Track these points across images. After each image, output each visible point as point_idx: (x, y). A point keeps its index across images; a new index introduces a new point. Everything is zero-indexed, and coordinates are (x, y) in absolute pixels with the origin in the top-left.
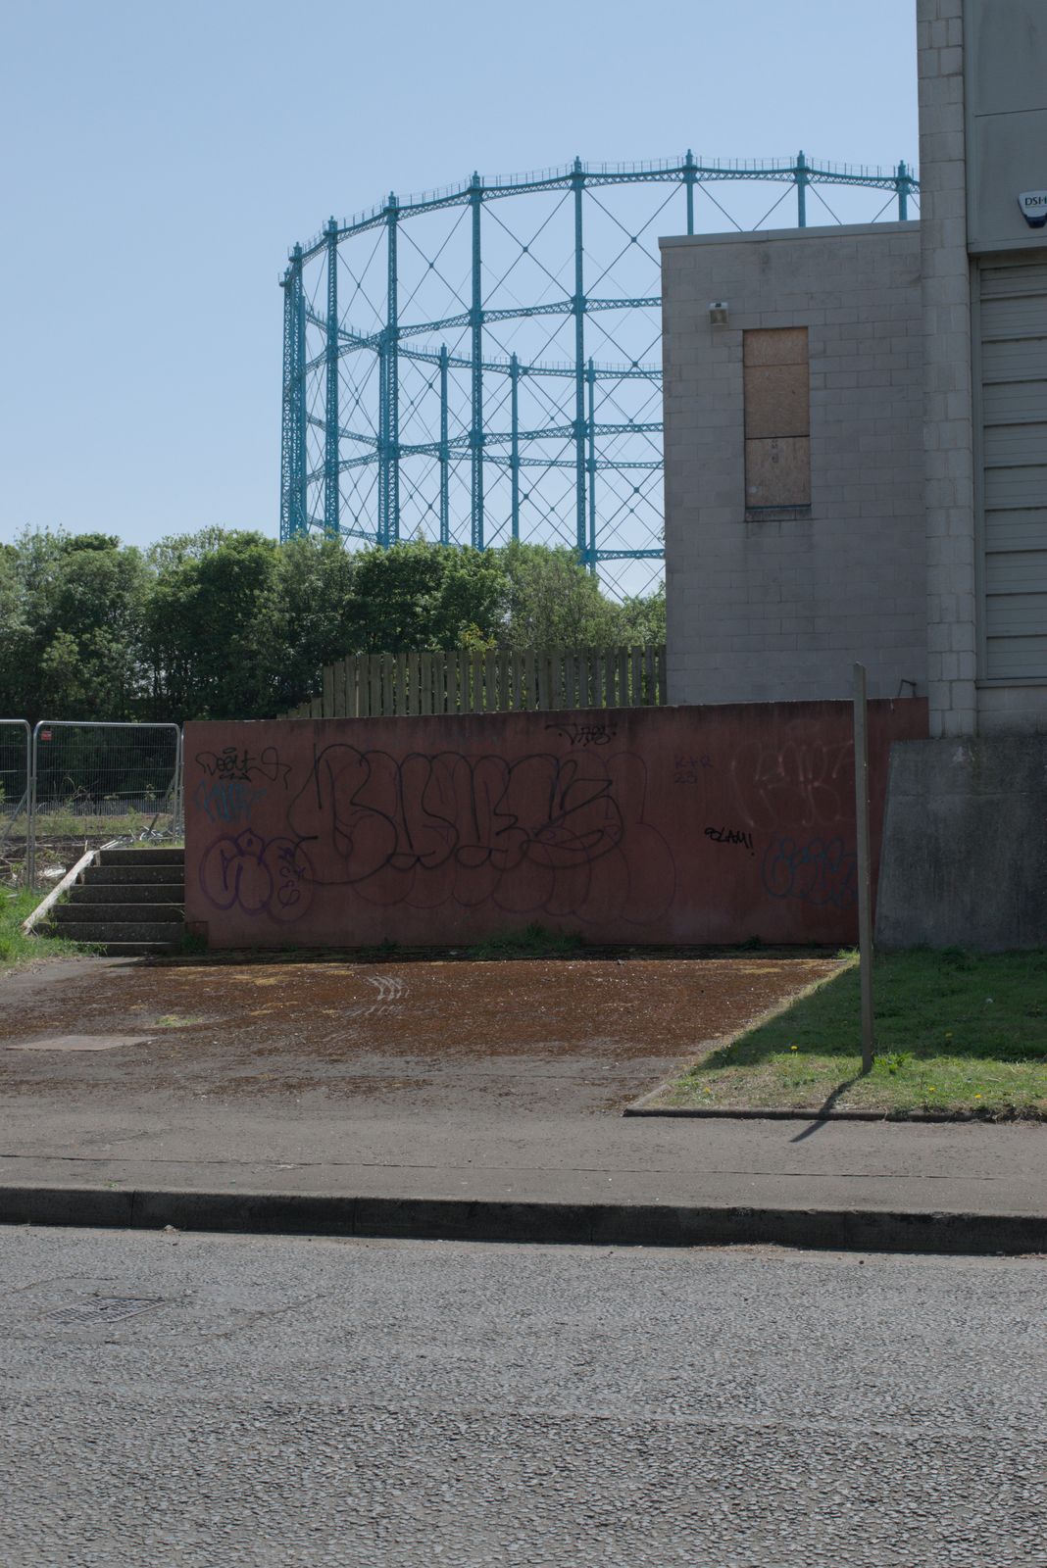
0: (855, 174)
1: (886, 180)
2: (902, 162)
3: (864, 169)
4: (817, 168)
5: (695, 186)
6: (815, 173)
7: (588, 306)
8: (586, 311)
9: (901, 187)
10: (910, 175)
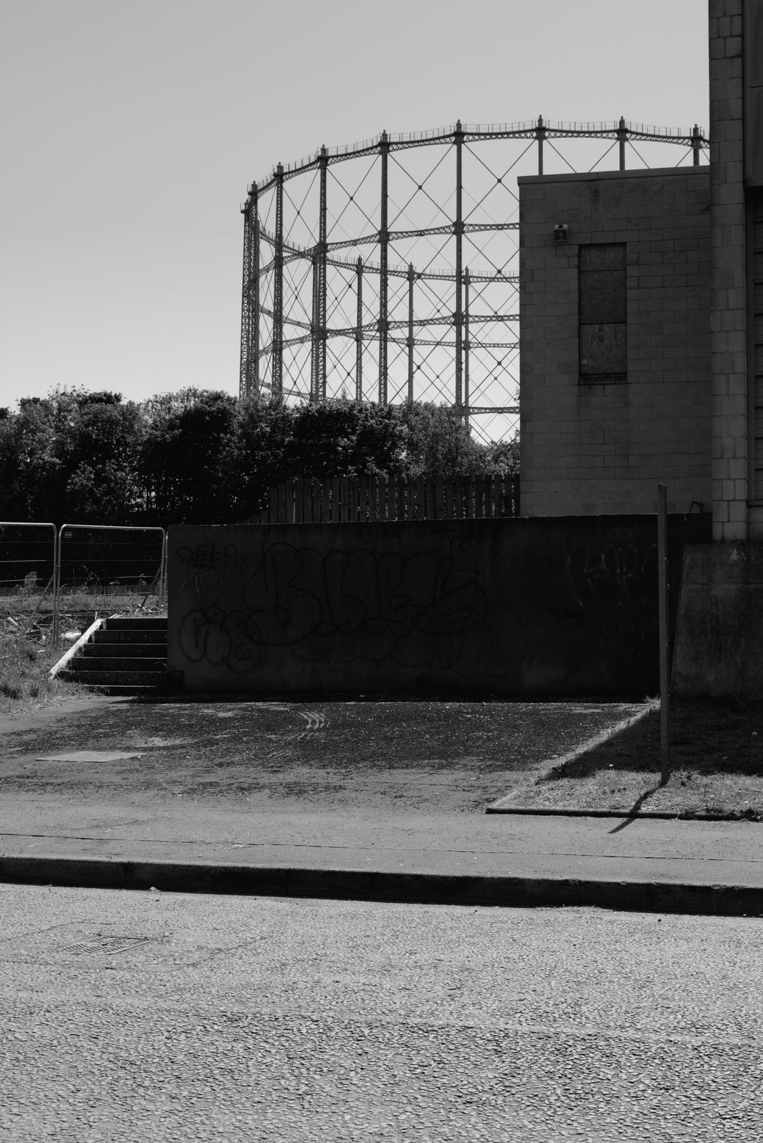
0: (661, 134)
1: (684, 138)
2: (696, 125)
3: (668, 130)
4: (634, 129)
5: (545, 142)
6: (632, 133)
7: (465, 229)
8: (464, 232)
9: (695, 144)
10: (702, 135)
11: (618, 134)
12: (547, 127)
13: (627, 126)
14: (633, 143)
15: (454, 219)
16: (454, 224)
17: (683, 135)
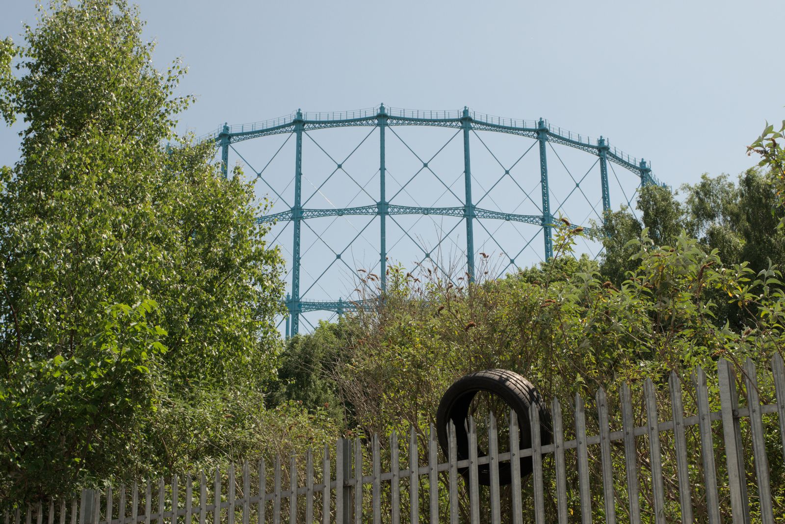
0: (506, 125)
1: (530, 130)
2: (541, 119)
3: (513, 122)
4: (478, 119)
5: (386, 128)
6: (477, 122)
7: (304, 215)
8: (302, 218)
9: (540, 136)
10: (548, 127)
11: (462, 123)
12: (389, 115)
13: (471, 115)
14: (478, 132)
15: (292, 205)
16: (293, 210)
17: (528, 127)
